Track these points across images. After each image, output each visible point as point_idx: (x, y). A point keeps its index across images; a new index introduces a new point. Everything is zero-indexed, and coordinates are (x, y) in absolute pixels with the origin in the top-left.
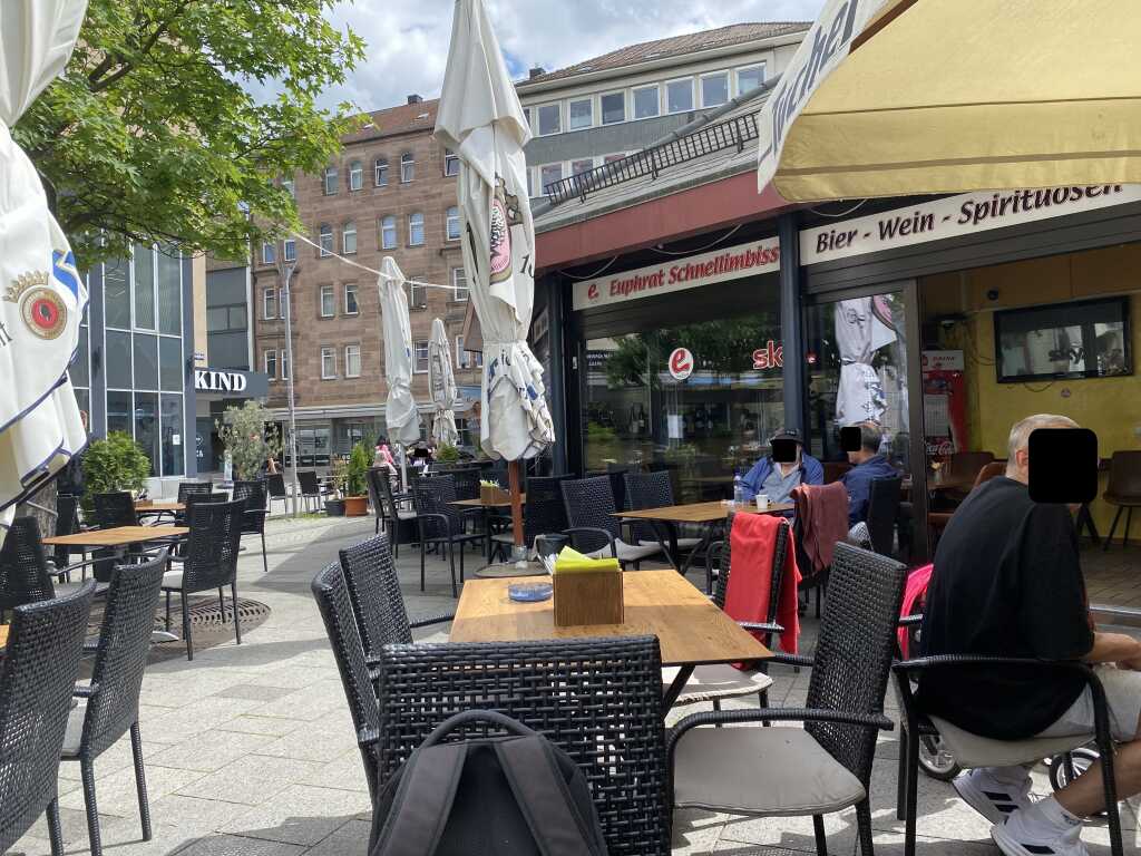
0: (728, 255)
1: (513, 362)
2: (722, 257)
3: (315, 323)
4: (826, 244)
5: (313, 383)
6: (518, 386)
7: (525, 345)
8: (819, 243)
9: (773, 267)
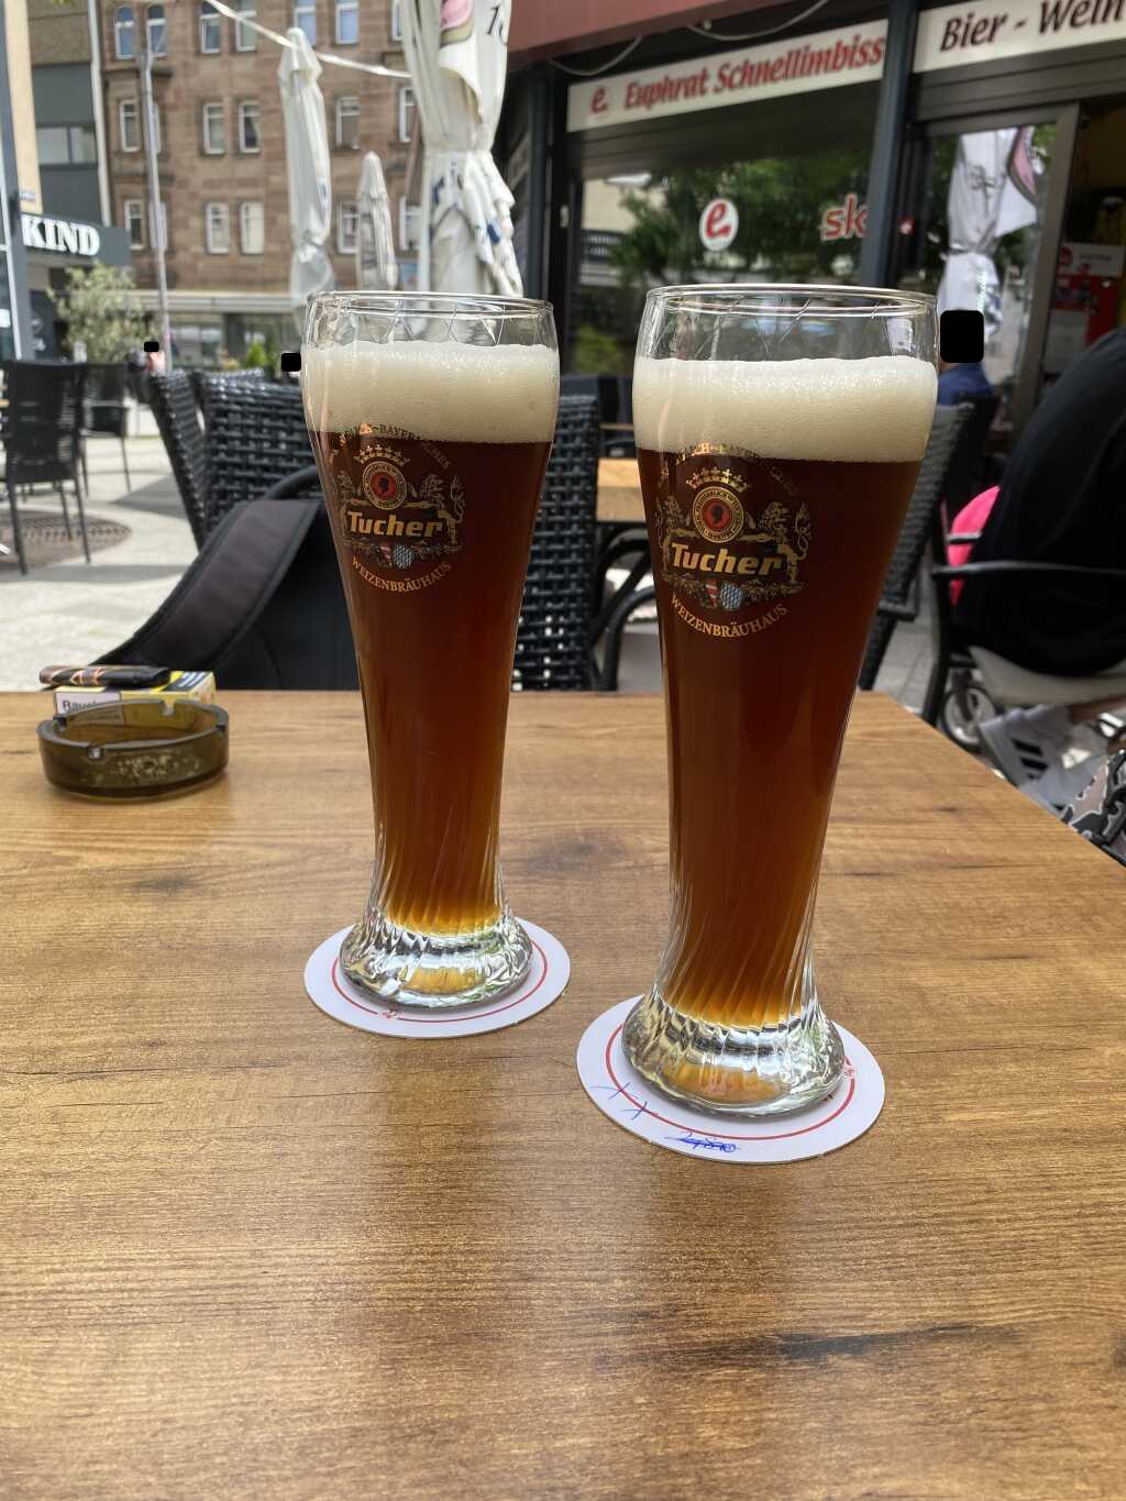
0: (807, 48)
1: (468, 184)
2: (798, 53)
3: (198, 163)
4: (956, 37)
5: (196, 256)
6: (473, 222)
7: (487, 159)
8: (947, 34)
9: (870, 72)
